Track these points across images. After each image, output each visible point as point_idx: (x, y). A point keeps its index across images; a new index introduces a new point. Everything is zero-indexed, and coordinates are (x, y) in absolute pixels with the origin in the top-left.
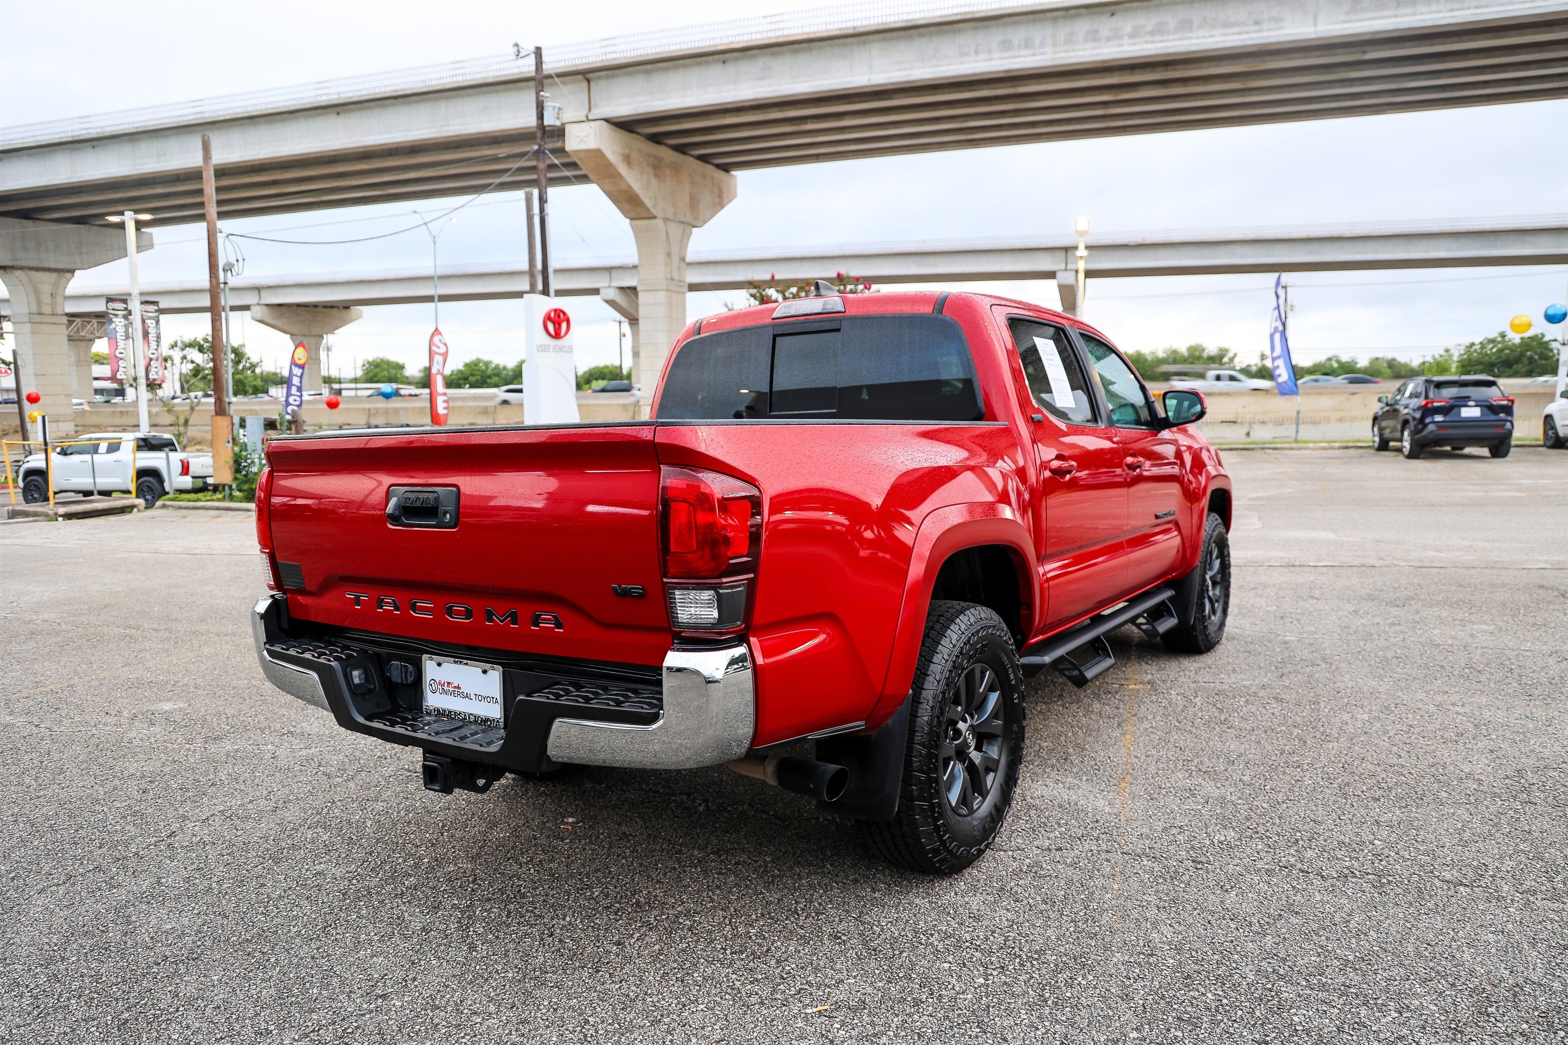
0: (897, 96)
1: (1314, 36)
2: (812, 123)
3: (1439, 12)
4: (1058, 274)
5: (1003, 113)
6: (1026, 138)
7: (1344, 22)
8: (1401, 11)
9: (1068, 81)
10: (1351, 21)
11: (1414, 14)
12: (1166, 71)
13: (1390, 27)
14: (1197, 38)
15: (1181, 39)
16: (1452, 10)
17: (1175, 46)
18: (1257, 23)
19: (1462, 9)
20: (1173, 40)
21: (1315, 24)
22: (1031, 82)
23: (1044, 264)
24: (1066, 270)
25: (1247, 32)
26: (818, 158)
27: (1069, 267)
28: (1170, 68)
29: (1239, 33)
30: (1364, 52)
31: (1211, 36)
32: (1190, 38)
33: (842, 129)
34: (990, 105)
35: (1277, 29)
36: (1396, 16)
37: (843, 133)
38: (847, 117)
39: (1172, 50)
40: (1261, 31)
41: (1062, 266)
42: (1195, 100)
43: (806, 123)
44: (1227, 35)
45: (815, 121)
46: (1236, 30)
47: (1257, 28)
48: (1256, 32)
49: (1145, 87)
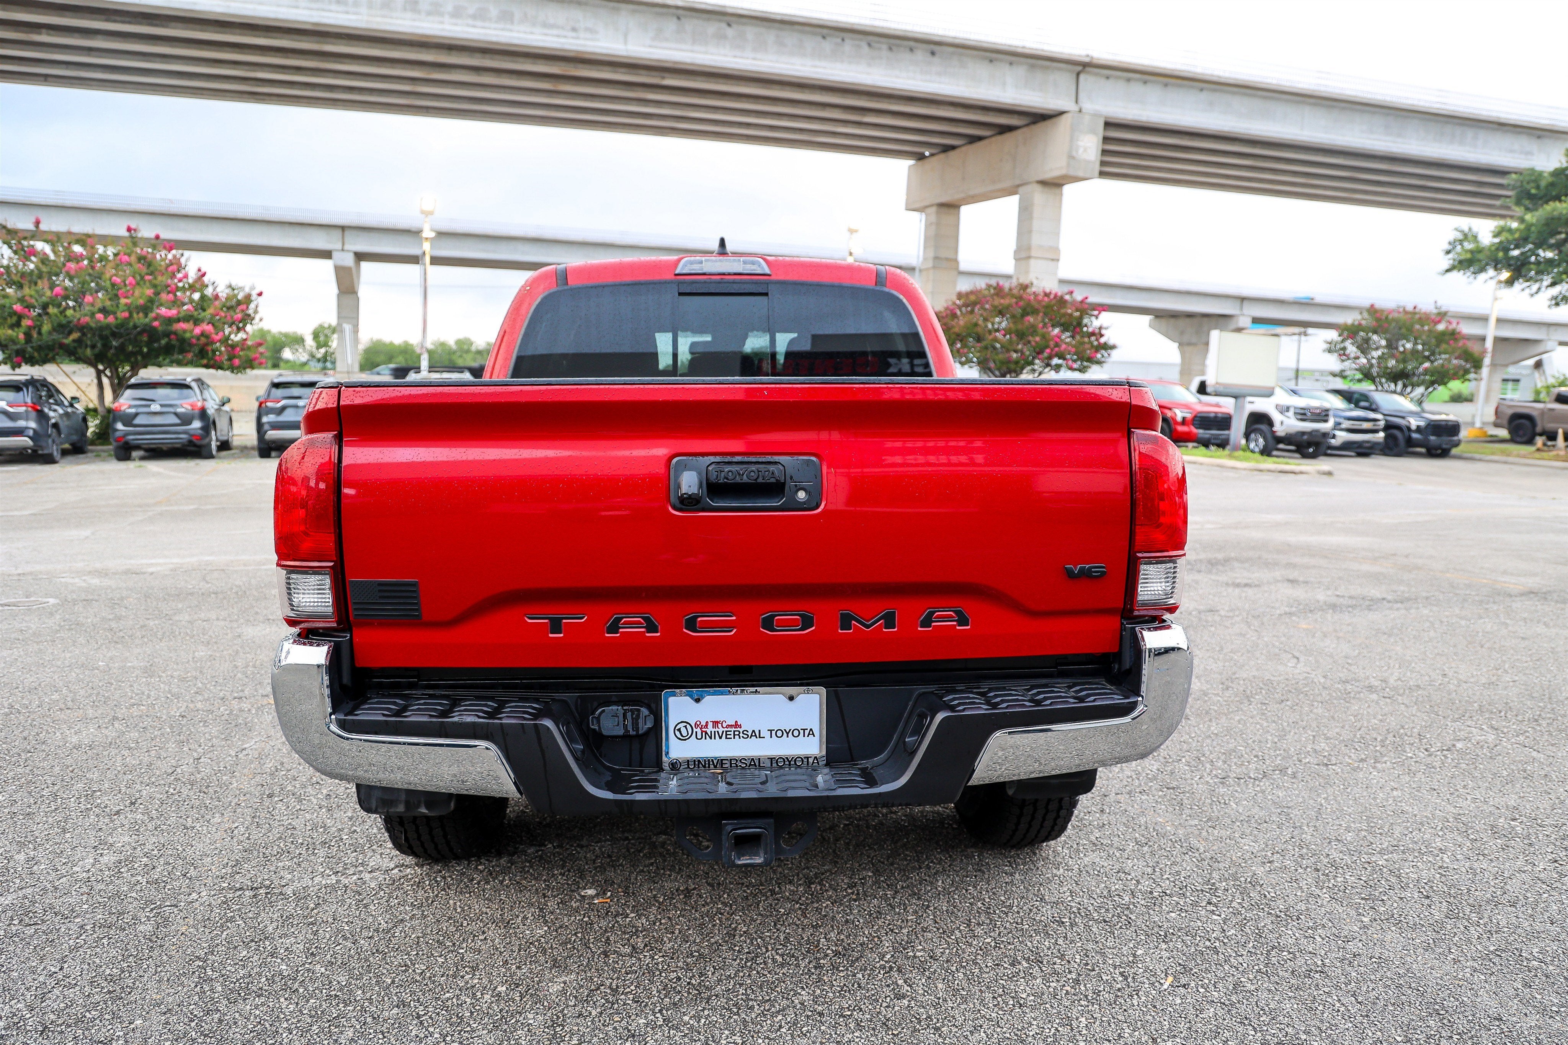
0: (173, 24)
1: (624, 53)
2: (48, 34)
3: (725, 56)
4: (334, 254)
5: (298, 69)
6: (320, 102)
7: (650, 46)
8: (697, 48)
9: (381, 49)
10: (656, 47)
11: (706, 53)
12: (484, 58)
13: (688, 60)
14: (518, 32)
15: (502, 30)
16: (735, 57)
17: (497, 36)
18: (574, 29)
19: (742, 57)
20: (495, 29)
21: (626, 43)
22: (339, 41)
23: (319, 241)
24: (343, 250)
25: (565, 37)
26: (46, 79)
27: (346, 247)
28: (488, 56)
29: (558, 36)
30: (663, 78)
31: (532, 33)
32: (511, 31)
33: (90, 50)
34: (287, 58)
35: (592, 40)
36: (692, 51)
37: (89, 55)
38: (100, 37)
39: (494, 39)
40: (578, 38)
41: (339, 246)
42: (505, 93)
43: (40, 34)
44: (546, 35)
45: (52, 32)
46: (555, 32)
47: (574, 34)
48: (573, 38)
49: (458, 71)
